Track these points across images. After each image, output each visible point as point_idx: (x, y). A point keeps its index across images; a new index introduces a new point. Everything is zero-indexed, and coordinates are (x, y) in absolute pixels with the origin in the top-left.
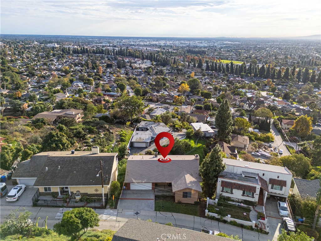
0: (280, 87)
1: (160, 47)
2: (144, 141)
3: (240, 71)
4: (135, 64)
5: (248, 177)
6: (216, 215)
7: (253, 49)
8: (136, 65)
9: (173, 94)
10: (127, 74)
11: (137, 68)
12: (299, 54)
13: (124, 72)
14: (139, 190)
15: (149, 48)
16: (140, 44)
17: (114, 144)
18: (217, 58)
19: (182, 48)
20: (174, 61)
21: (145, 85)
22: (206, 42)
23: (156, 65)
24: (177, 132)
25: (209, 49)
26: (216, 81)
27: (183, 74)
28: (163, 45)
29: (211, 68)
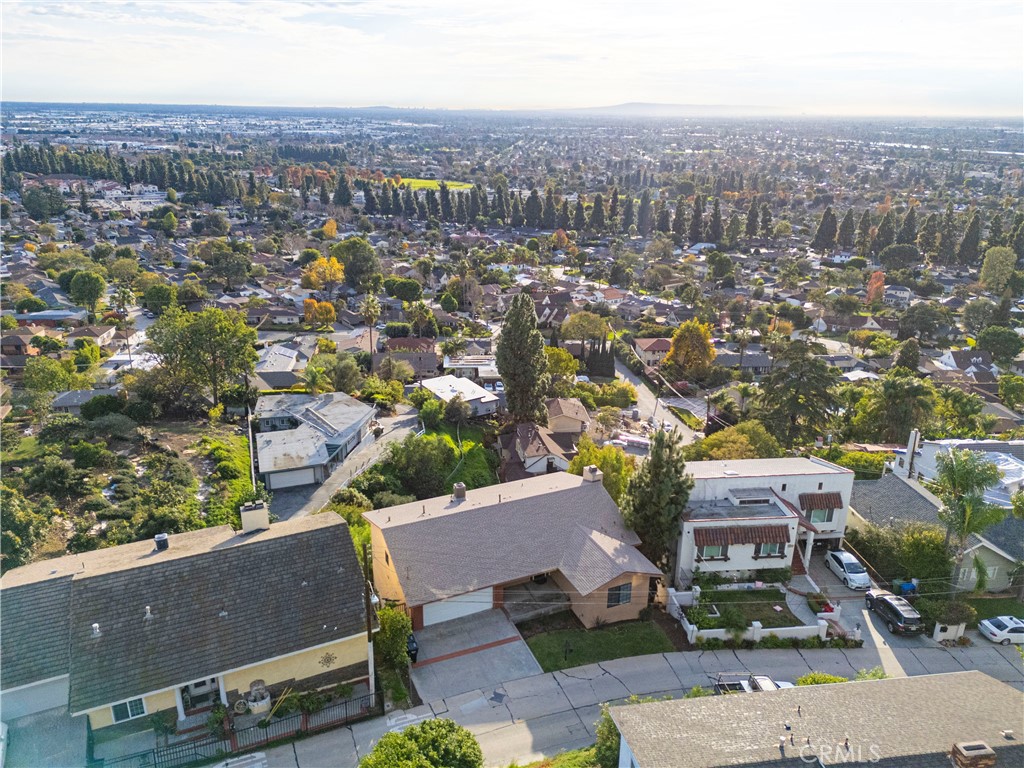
0: (590, 250)
1: (175, 137)
2: (306, 463)
3: (470, 211)
4: (101, 202)
5: (750, 502)
6: (721, 634)
7: (480, 144)
8: (103, 205)
9: (287, 296)
10: (79, 239)
11: (117, 215)
12: (603, 157)
13: (68, 233)
14: (454, 621)
15: (135, 144)
16: (90, 129)
17: (202, 493)
18: (384, 172)
19: (257, 140)
20: (248, 185)
21: (170, 271)
22: (334, 121)
23: (184, 200)
24: (385, 416)
25: (349, 145)
26: (411, 246)
27: (295, 227)
28: (184, 131)
29: (382, 205)
